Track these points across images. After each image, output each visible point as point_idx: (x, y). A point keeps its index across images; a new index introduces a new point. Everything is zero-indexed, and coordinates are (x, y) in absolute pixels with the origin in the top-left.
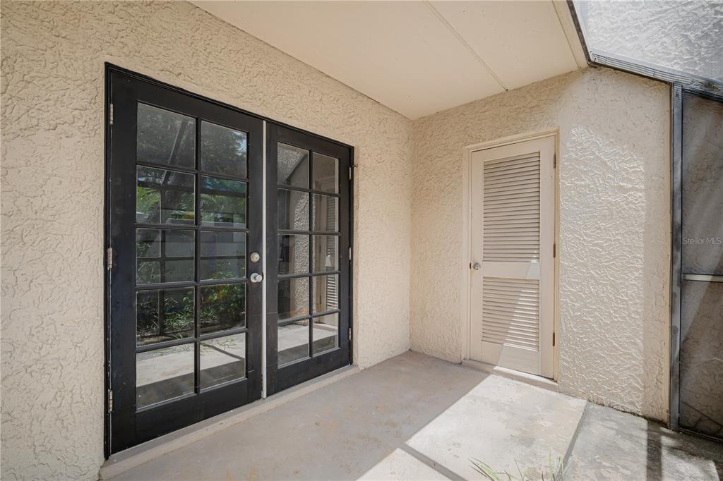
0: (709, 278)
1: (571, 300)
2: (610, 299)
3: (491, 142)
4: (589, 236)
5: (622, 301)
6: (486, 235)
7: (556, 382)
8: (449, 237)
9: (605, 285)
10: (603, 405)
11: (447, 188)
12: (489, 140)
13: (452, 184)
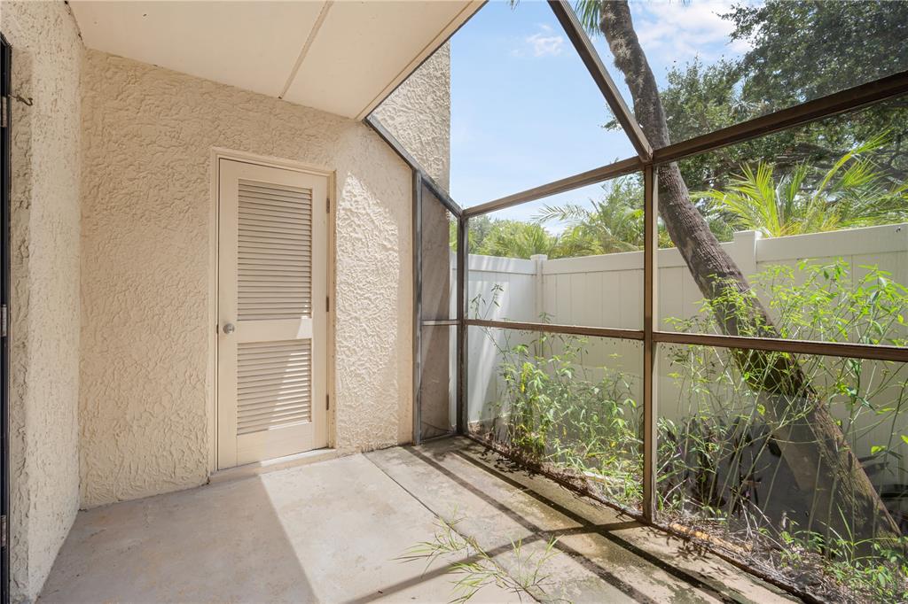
0: (432, 323)
1: (347, 356)
2: (376, 348)
3: (255, 155)
4: (361, 289)
5: (385, 348)
6: (241, 295)
7: (332, 448)
8: (181, 284)
9: (373, 336)
10: (372, 451)
11: (177, 202)
12: (253, 152)
13: (190, 199)
